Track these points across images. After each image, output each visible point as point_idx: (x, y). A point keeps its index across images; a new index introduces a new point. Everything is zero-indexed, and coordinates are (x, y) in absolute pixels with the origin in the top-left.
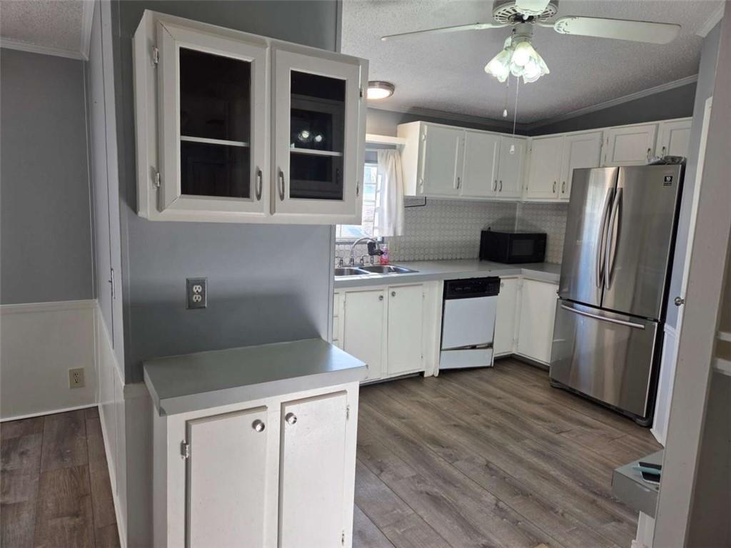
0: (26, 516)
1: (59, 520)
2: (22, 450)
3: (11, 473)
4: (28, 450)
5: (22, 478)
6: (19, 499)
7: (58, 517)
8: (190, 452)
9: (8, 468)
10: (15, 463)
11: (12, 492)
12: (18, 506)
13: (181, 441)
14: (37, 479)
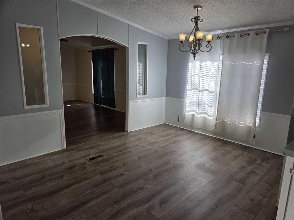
0: (258, 177)
1: (265, 184)
2: (268, 161)
3: (261, 165)
4: (270, 162)
5: (263, 168)
6: (259, 172)
7: (266, 183)
8: (293, 173)
9: (261, 164)
10: (264, 164)
11: (258, 170)
12: (257, 174)
13: (291, 168)
14: (267, 171)
